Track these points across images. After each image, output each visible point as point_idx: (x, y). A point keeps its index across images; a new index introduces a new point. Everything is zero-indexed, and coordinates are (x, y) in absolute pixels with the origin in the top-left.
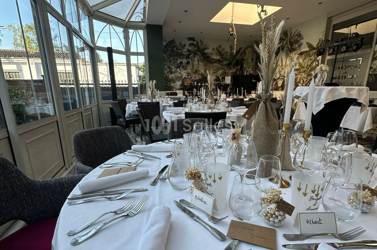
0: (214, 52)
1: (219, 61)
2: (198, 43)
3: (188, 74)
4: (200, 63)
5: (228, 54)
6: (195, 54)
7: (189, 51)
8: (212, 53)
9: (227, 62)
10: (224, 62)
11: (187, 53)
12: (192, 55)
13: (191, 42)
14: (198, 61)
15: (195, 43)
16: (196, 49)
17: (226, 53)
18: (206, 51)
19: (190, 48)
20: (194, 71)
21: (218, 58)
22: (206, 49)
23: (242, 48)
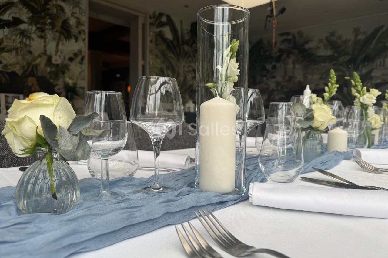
0: (321, 45)
1: (330, 59)
2: (294, 37)
3: (278, 83)
4: (297, 66)
5: (350, 43)
6: (289, 53)
7: (280, 50)
8: (317, 48)
9: (347, 58)
10: (341, 59)
11: (278, 54)
12: (284, 56)
13: (285, 37)
14: (294, 63)
15: (290, 37)
16: (291, 45)
17: (346, 42)
18: (307, 46)
19: (282, 47)
20: (287, 78)
21: (329, 53)
22: (307, 42)
23: (382, 27)
